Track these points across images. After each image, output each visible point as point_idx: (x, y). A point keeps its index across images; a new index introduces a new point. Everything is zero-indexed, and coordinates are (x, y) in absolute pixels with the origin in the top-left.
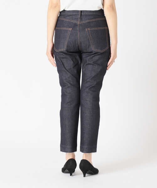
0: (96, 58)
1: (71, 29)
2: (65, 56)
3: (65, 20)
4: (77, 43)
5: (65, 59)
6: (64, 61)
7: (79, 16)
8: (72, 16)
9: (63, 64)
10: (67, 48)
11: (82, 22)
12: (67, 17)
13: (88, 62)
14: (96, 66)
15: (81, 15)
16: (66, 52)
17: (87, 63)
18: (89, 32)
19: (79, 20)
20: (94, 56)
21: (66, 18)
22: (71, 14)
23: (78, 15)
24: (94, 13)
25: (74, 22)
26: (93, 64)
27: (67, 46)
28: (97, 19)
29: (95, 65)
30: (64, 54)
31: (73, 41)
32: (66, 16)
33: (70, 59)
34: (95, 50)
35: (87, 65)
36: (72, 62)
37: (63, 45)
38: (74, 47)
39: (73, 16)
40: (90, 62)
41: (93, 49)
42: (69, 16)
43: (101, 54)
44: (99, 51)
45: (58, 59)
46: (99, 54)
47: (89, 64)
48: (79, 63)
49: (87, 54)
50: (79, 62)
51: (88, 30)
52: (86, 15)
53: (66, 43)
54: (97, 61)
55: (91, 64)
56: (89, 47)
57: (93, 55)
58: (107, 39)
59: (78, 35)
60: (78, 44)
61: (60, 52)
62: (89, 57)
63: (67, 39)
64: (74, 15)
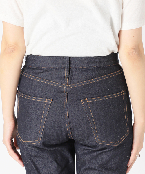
0: (105, 157)
1: (49, 101)
2: (40, 153)
3: (36, 79)
4: (63, 129)
5: (40, 160)
6: (39, 162)
7: (66, 72)
8: (50, 72)
9: (37, 169)
10: (44, 138)
11: (72, 87)
12: (42, 74)
13: (88, 165)
14: (105, 172)
15: (70, 69)
16: (42, 147)
17: (87, 167)
18: (88, 107)
19: (66, 81)
20: (101, 153)
21: (39, 75)
22: (50, 66)
23: (64, 69)
24: (98, 64)
25: (57, 85)
26: (100, 169)
27: (44, 135)
28: (103, 78)
29: (103, 170)
30: (37, 150)
31: (56, 126)
32: (38, 71)
33: (51, 159)
34: (101, 142)
35: (86, 170)
36: (55, 165)
37: (35, 133)
38: (57, 136)
39: (54, 72)
40: (92, 166)
41: (98, 140)
42: (45, 72)
43: (114, 149)
44: (110, 143)
45: (27, 158)
46: (111, 150)
47: (90, 169)
48: (70, 162)
49: (86, 148)
50: (68, 161)
51: (87, 103)
52: (79, 69)
53: (41, 130)
54: (107, 162)
55: (94, 169)
56: (88, 137)
57: (99, 152)
58: (126, 114)
59: (66, 113)
60: (65, 130)
61: (29, 146)
62: (90, 156)
63: (43, 122)
64: (56, 69)
